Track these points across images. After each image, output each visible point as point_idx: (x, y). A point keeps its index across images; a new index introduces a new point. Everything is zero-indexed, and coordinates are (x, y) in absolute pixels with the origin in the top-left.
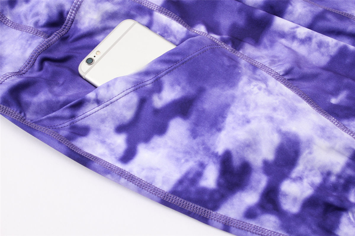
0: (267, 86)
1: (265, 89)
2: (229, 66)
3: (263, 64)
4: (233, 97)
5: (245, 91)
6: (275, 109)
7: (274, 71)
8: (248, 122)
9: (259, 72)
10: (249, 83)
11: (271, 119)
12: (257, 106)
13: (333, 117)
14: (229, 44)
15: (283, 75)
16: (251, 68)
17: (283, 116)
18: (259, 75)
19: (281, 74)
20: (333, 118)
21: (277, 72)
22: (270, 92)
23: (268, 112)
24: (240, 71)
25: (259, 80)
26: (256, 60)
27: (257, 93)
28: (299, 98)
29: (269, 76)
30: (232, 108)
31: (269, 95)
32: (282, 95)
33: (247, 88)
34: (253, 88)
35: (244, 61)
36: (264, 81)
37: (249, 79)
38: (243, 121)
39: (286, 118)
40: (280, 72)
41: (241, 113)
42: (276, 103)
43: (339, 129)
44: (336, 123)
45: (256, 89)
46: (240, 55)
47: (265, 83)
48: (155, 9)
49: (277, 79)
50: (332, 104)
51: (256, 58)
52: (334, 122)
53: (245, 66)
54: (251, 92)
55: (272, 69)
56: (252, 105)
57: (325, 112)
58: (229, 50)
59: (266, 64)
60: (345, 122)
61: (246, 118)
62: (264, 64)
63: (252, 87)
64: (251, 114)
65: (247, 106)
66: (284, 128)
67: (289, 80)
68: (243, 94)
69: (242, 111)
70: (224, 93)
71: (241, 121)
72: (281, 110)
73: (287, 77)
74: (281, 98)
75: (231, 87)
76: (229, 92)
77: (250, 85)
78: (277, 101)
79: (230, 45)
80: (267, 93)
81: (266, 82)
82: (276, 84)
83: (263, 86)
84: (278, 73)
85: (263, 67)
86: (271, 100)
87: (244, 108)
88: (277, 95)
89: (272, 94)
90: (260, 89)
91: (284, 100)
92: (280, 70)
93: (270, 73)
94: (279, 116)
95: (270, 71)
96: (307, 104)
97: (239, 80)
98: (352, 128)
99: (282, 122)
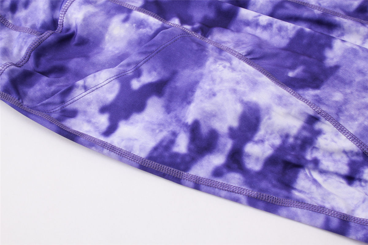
0: (231, 64)
1: (229, 67)
2: (197, 51)
3: (227, 48)
4: (202, 75)
5: (211, 69)
6: (238, 83)
7: (237, 52)
8: (214, 95)
9: (224, 54)
10: (215, 62)
11: (234, 91)
12: (222, 80)
13: (290, 87)
14: (199, 32)
15: (246, 55)
16: (217, 50)
17: (245, 88)
18: (225, 56)
19: (244, 54)
20: (290, 89)
21: (240, 53)
22: (233, 69)
23: (232, 85)
24: (207, 54)
25: (225, 60)
26: (223, 44)
27: (222, 70)
28: (260, 73)
29: (233, 57)
30: (201, 84)
31: (232, 72)
32: (244, 71)
33: (213, 67)
34: (218, 67)
35: (211, 45)
36: (229, 60)
37: (215, 60)
38: (210, 94)
39: (247, 89)
40: (243, 53)
41: (208, 87)
42: (239, 78)
43: (295, 98)
44: (292, 93)
45: (221, 67)
46: (208, 41)
47: (229, 62)
48: (134, 9)
49: (240, 59)
50: (289, 77)
51: (222, 43)
52: (290, 92)
53: (212, 49)
54: (216, 70)
55: (236, 51)
56: (218, 80)
57: (283, 84)
58: (198, 38)
59: (231, 47)
60: (301, 92)
61: (213, 92)
62: (229, 47)
63: (218, 65)
64: (216, 88)
65: (213, 80)
66: (246, 99)
67: (251, 59)
68: (210, 72)
69: (209, 85)
70: (194, 73)
71: (207, 95)
72: (243, 83)
73: (249, 57)
74: (243, 73)
75: (200, 67)
76: (198, 71)
77: (216, 64)
78: (240, 76)
79: (199, 34)
80: (230, 70)
81: (231, 61)
82: (240, 63)
83: (228, 64)
84: (241, 54)
85: (228, 49)
86: (234, 75)
87: (211, 82)
88: (240, 71)
89: (235, 71)
90: (225, 67)
91: (246, 75)
92: (243, 52)
93: (234, 54)
94: (241, 88)
95: (234, 53)
96: (267, 78)
97: (206, 61)
98: (307, 97)
99: (244, 93)
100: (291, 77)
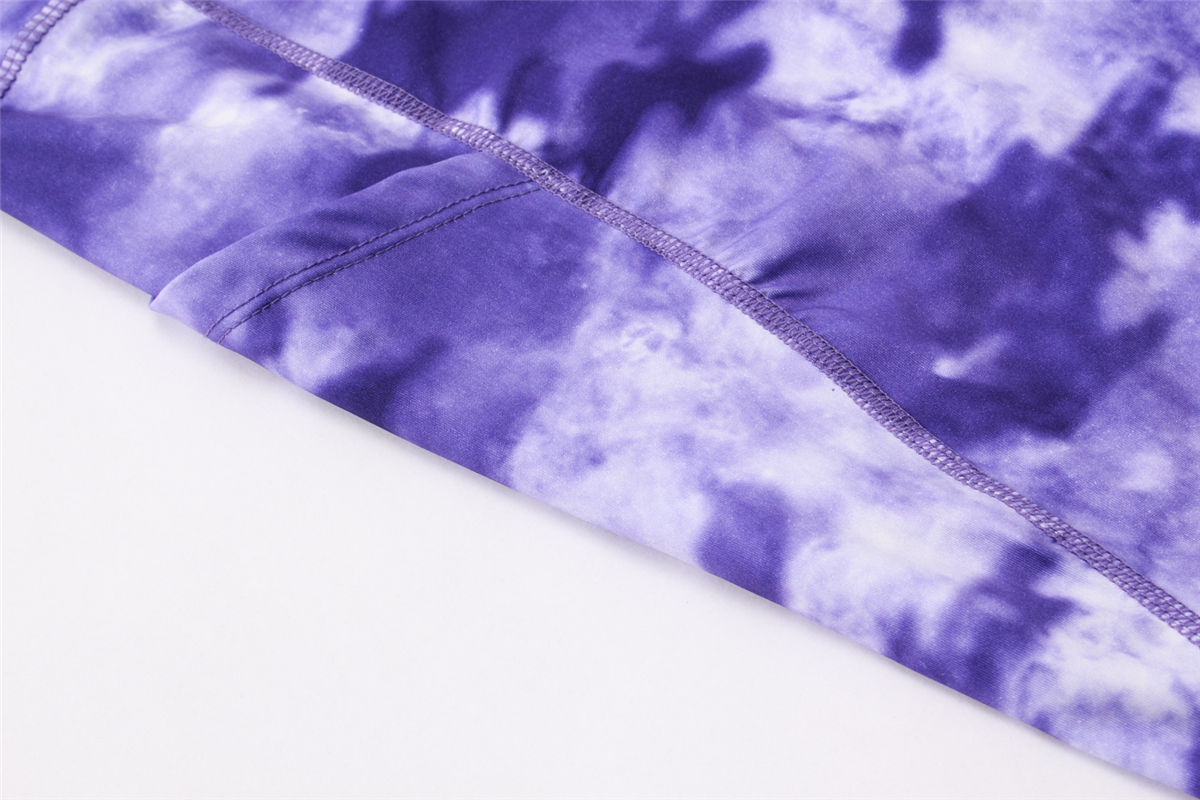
0: (686, 329)
1: (675, 345)
2: (544, 270)
3: (683, 243)
4: (552, 374)
5: (596, 355)
6: (703, 410)
7: (719, 267)
8: (596, 460)
9: (664, 274)
10: (614, 327)
11: (684, 444)
12: (636, 401)
13: (934, 434)
14: (572, 170)
15: (755, 281)
16: (638, 258)
17: (733, 432)
18: (665, 285)
19: (748, 276)
20: (933, 441)
21: (730, 269)
22: (691, 355)
23: (677, 418)
24: (585, 286)
25: (661, 307)
26: (669, 228)
27: (642, 360)
28: (807, 367)
29: (700, 289)
30: (544, 412)
31: (685, 366)
32: (738, 360)
33: (606, 345)
34: (627, 345)
35: (615, 232)
36: (680, 308)
37: (615, 314)
38: (578, 457)
39: (742, 436)
40: (744, 269)
41: (573, 430)
42: (710, 392)
43: (952, 478)
44: (941, 459)
45: (638, 348)
46: (604, 211)
47: (679, 318)
48: (314, 69)
49: (729, 299)
50: (938, 378)
51: (667, 220)
52: (932, 454)
53: (617, 251)
54: (617, 358)
55: (717, 259)
56: (620, 399)
57: (904, 419)
58: (565, 196)
59: (699, 242)
60: (981, 455)
61: (590, 448)
62: (690, 242)
63: (625, 339)
64: (609, 433)
65: (599, 401)
66: (728, 475)
67: (777, 297)
68: (590, 365)
69: (579, 419)
70: (519, 360)
71: (568, 460)
72: (728, 413)
73: (769, 289)
74: (732, 374)
75: (547, 338)
76: (539, 356)
77: (618, 334)
78: (716, 386)
79: (574, 176)
80: (678, 360)
81: (686, 314)
82: (725, 320)
83: (670, 330)
84: (737, 274)
85: (687, 253)
86: (694, 380)
87: (589, 410)
88: (720, 363)
89: (697, 361)
90: (654, 346)
91: (743, 383)
92: (744, 263)
93: (705, 278)
94: (714, 431)
95: (707, 270)
96: (838, 388)
97: (576, 318)
98: (1006, 476)
99: (725, 454)
100: (944, 379)
